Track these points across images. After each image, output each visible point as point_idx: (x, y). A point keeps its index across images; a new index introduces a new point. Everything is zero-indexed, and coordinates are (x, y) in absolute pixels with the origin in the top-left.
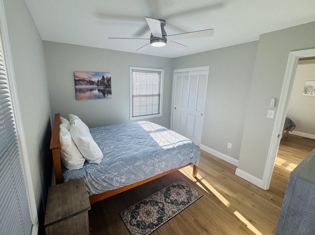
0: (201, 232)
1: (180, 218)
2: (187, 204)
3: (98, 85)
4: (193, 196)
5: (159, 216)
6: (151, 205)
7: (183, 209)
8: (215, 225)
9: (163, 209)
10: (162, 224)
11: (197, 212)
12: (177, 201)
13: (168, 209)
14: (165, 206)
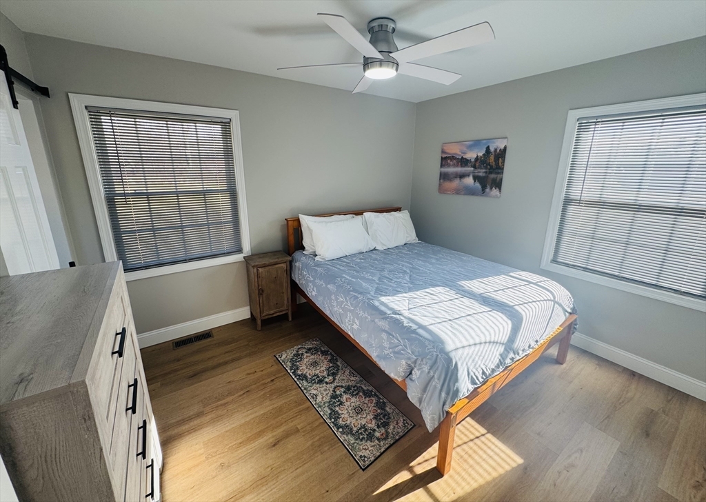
0: (275, 434)
1: (304, 406)
2: (333, 423)
3: (474, 167)
4: (356, 440)
5: (309, 377)
6: (330, 367)
7: (322, 413)
8: (283, 469)
9: (321, 382)
10: (296, 379)
11: (315, 440)
12: (339, 405)
13: (322, 389)
14: (328, 386)
